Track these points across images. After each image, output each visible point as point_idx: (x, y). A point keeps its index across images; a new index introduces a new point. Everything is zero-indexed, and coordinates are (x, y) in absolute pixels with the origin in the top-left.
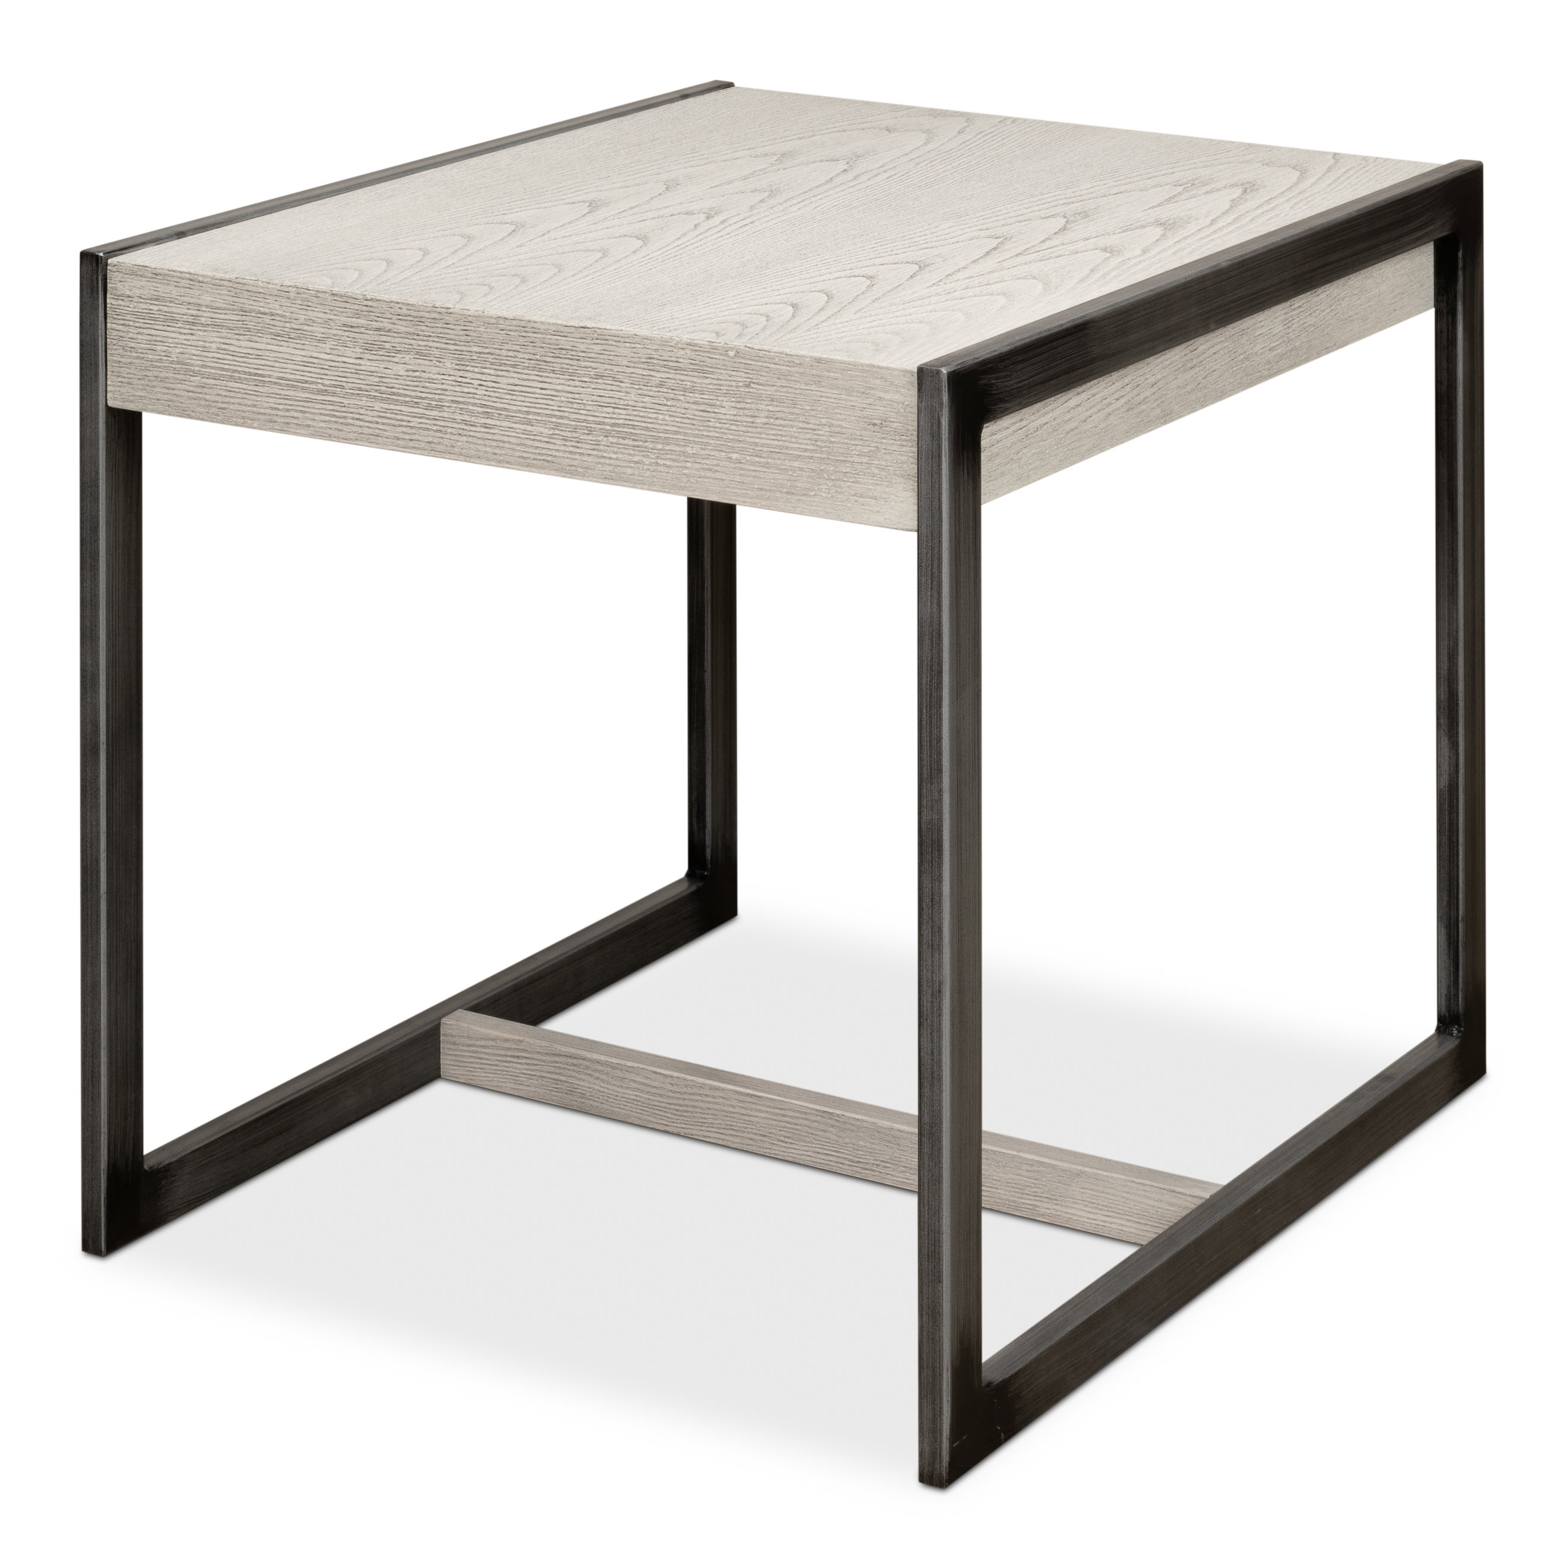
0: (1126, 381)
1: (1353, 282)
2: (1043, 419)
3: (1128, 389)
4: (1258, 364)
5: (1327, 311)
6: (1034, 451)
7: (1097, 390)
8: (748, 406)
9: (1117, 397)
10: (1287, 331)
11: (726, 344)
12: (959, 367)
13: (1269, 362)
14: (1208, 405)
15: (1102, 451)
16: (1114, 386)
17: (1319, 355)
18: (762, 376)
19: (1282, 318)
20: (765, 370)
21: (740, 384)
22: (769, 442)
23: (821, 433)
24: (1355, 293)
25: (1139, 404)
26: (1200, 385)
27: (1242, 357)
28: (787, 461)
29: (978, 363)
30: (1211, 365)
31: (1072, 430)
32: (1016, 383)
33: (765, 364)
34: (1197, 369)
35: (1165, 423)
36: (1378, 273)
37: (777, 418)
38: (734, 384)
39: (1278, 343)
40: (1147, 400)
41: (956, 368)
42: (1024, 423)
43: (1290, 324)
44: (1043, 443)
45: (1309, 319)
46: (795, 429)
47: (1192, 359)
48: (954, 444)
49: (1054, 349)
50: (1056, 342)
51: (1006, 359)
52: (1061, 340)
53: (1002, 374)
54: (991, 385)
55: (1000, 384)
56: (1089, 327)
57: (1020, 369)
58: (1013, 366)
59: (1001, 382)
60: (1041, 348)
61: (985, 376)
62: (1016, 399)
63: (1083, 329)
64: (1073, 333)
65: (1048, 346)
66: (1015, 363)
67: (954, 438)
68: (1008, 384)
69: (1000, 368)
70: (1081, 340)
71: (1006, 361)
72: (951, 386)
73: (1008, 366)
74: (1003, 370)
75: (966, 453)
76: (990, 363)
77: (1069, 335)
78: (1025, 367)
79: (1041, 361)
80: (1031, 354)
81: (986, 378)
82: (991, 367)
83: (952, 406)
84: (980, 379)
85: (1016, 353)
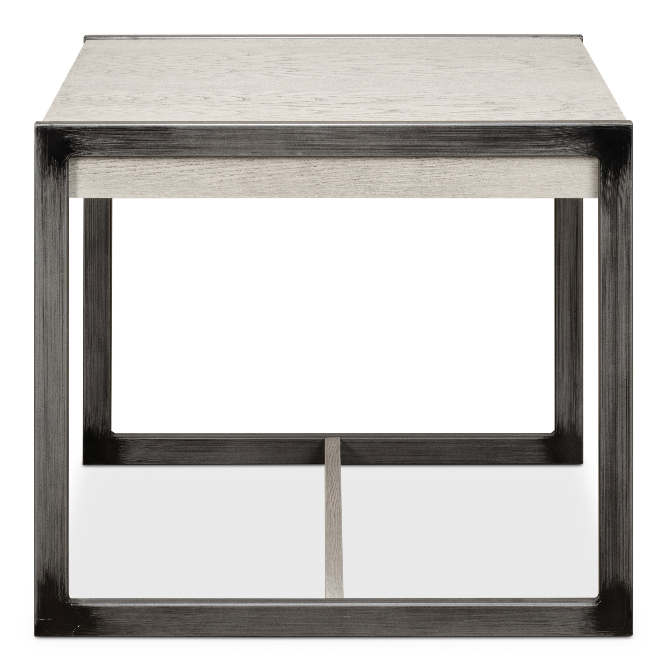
0: (240, 168)
1: (496, 165)
2: (156, 170)
3: (242, 172)
4: (384, 188)
5: (463, 175)
6: (148, 183)
7: (210, 166)
9: (230, 174)
10: (417, 176)
12: (47, 126)
13: (395, 188)
14: (327, 197)
15: (215, 197)
16: (227, 168)
17: (454, 196)
19: (412, 168)
24: (499, 171)
25: (254, 182)
26: (319, 186)
27: (365, 180)
30: (330, 177)
31: (185, 181)
32: (99, 143)
34: (315, 177)
35: (281, 197)
36: (528, 165)
39: (407, 181)
40: (262, 182)
41: (44, 126)
42: (136, 168)
43: (421, 174)
44: (156, 181)
45: (442, 175)
47: (311, 171)
48: (41, 160)
49: (135, 134)
50: (138, 132)
51: (90, 130)
52: (142, 131)
53: (86, 137)
54: (76, 140)
55: (85, 141)
56: (170, 131)
57: (103, 138)
58: (96, 135)
59: (85, 140)
60: (123, 132)
61: (70, 135)
62: (98, 151)
63: (164, 130)
64: (154, 131)
65: (129, 132)
66: (98, 134)
67: (41, 157)
68: (91, 142)
69: (84, 134)
70: (163, 135)
71: (90, 131)
72: (39, 133)
73: (92, 134)
74: (87, 135)
75: (52, 166)
76: (75, 129)
77: (150, 130)
78: (107, 138)
79: (123, 138)
80: (114, 132)
81: (71, 136)
82: (76, 132)
83: (39, 142)
84: (65, 135)
85: (99, 129)
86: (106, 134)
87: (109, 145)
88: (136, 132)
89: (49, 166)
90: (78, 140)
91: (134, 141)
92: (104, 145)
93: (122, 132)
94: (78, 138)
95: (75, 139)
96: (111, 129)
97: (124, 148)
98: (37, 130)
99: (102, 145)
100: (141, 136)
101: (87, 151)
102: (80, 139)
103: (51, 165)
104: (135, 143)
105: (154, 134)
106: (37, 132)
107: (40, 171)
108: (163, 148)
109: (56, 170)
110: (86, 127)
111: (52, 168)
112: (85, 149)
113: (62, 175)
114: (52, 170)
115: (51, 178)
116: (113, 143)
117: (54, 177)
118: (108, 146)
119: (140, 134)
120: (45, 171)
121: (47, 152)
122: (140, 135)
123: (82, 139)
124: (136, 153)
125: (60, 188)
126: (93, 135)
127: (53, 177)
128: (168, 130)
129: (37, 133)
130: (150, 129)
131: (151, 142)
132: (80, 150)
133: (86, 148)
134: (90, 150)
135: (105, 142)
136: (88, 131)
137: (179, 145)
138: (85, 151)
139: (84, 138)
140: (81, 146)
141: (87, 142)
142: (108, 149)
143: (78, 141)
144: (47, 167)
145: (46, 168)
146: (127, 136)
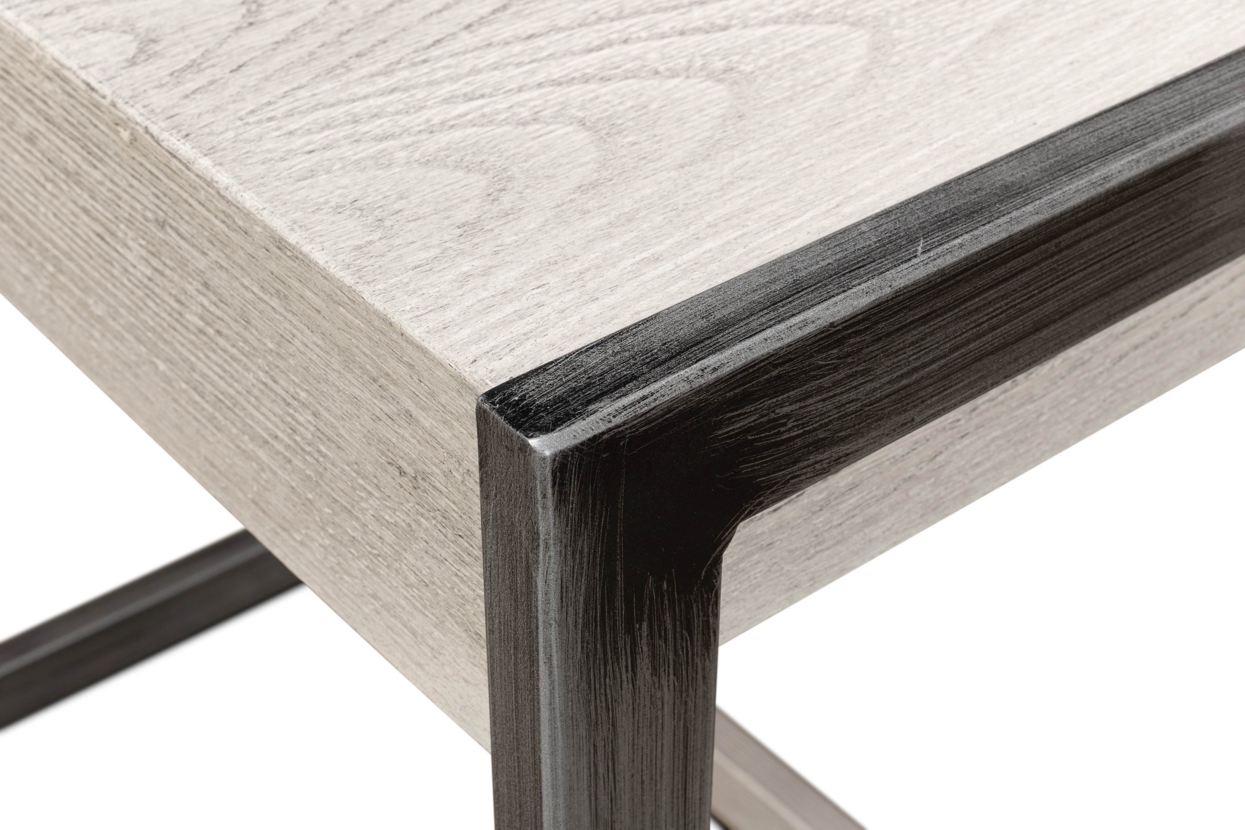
8: (168, 272)
11: (114, 105)
12: (618, 420)
18: (182, 218)
20: (186, 206)
21: (149, 215)
22: (211, 374)
23: (301, 419)
28: (246, 438)
29: (719, 381)
33: (185, 195)
37: (219, 332)
38: (138, 206)
41: (603, 427)
46: (251, 376)
48: (586, 625)
49: (1061, 251)
50: (1073, 232)
51: (844, 338)
52: (1092, 222)
53: (826, 381)
54: (776, 423)
55: (820, 406)
56: (1207, 162)
57: (913, 344)
58: (878, 345)
59: (824, 400)
60: (1009, 265)
61: (748, 409)
62: (882, 423)
63: (1182, 174)
64: (1142, 193)
65: (1036, 251)
66: (889, 334)
67: (586, 611)
68: (852, 395)
69: (820, 367)
70: (1174, 201)
71: (852, 341)
72: (574, 487)
73: (860, 350)
74: (836, 368)
75: (645, 625)
76: (776, 366)
77: (1131, 198)
78: (932, 333)
79: (1004, 297)
80: (966, 289)
81: (750, 414)
82: (778, 377)
83: (576, 534)
84: (720, 425)
85: (896, 308)
86: (924, 320)
87: (934, 366)
88: (1066, 238)
89: (630, 630)
90: (788, 416)
91: (1051, 291)
92: (915, 377)
93: (1000, 272)
94: (787, 409)
95: (769, 421)
96: (954, 276)
97: (1004, 346)
98: (562, 478)
99: (904, 382)
100: (1085, 245)
101: (826, 455)
102: (798, 405)
103: (640, 621)
104: (1055, 295)
105: (1143, 208)
106: (562, 485)
107: (584, 685)
108: (1165, 264)
109: (669, 626)
110: (832, 325)
111: (645, 634)
112: (819, 445)
113: (698, 637)
114: (644, 641)
115: (639, 682)
116: (957, 348)
117: (655, 671)
118: (929, 375)
119: (1080, 240)
120: (609, 668)
121: (619, 569)
122: (1082, 244)
123: (810, 401)
124: (1051, 344)
125: (686, 703)
126: (865, 351)
127: (648, 674)
128: (1199, 165)
129: (560, 492)
130: (1126, 193)
131: (1119, 259)
132: (794, 463)
133: (823, 439)
134: (843, 439)
135: (919, 363)
136: (840, 342)
137: (1226, 218)
138: (820, 457)
139: (820, 390)
140: (799, 442)
141: (829, 405)
142: (930, 390)
143: (785, 424)
144: (620, 644)
145: (615, 649)
146: (1023, 278)
